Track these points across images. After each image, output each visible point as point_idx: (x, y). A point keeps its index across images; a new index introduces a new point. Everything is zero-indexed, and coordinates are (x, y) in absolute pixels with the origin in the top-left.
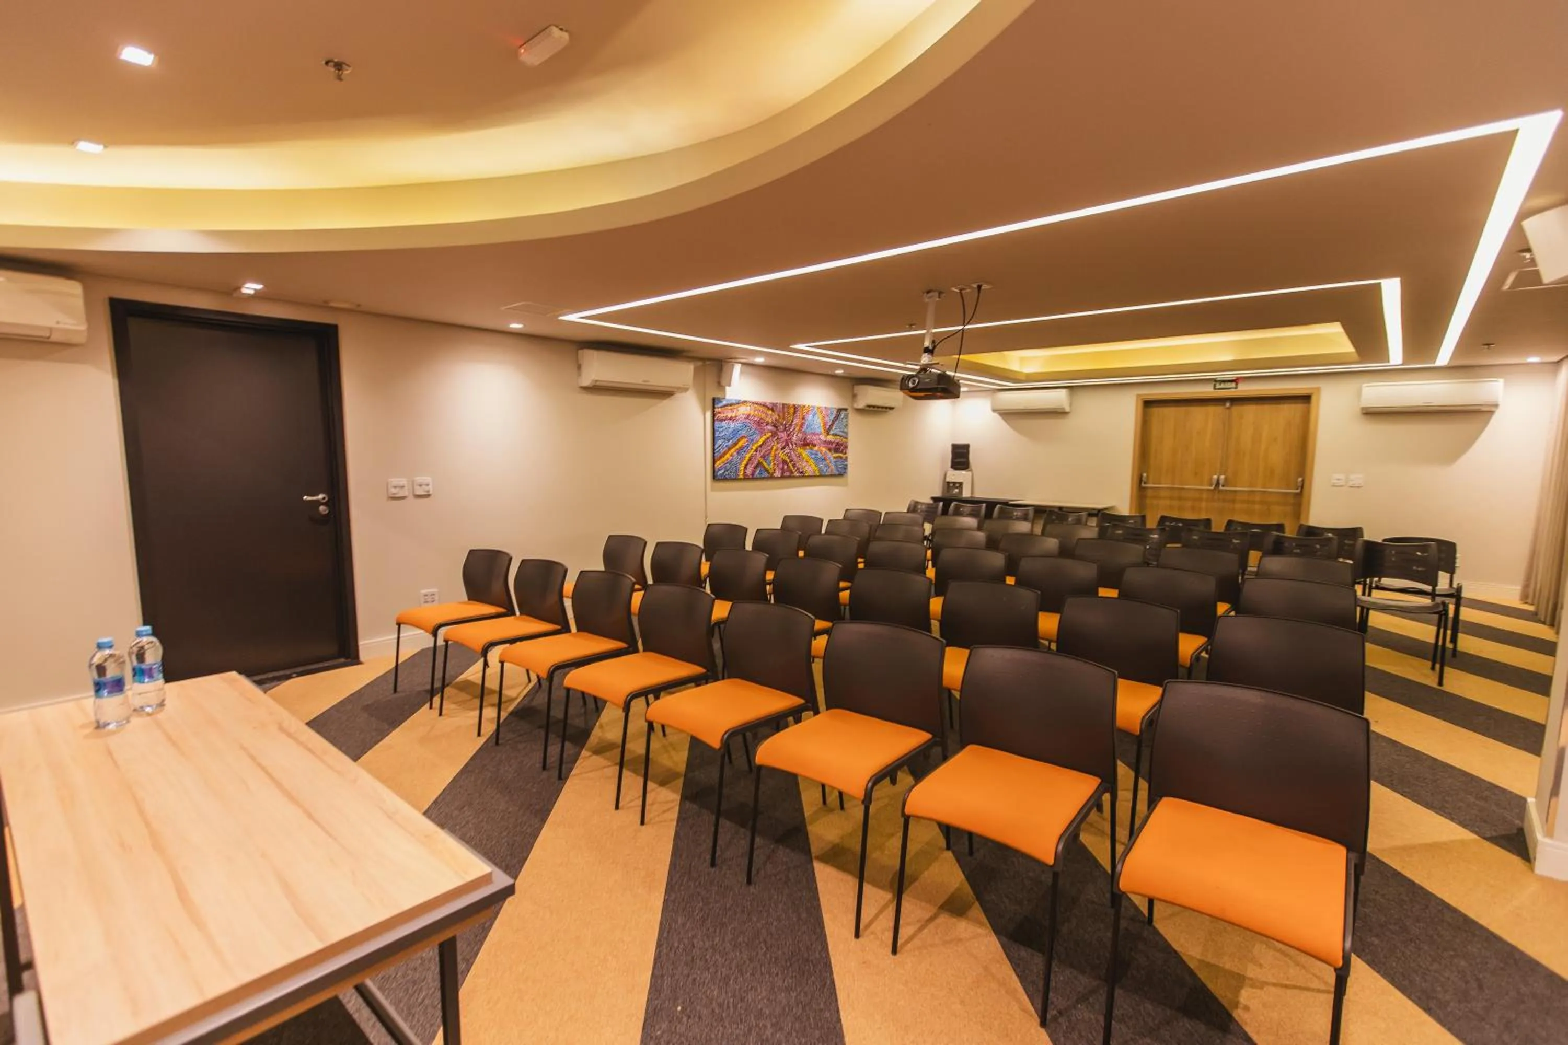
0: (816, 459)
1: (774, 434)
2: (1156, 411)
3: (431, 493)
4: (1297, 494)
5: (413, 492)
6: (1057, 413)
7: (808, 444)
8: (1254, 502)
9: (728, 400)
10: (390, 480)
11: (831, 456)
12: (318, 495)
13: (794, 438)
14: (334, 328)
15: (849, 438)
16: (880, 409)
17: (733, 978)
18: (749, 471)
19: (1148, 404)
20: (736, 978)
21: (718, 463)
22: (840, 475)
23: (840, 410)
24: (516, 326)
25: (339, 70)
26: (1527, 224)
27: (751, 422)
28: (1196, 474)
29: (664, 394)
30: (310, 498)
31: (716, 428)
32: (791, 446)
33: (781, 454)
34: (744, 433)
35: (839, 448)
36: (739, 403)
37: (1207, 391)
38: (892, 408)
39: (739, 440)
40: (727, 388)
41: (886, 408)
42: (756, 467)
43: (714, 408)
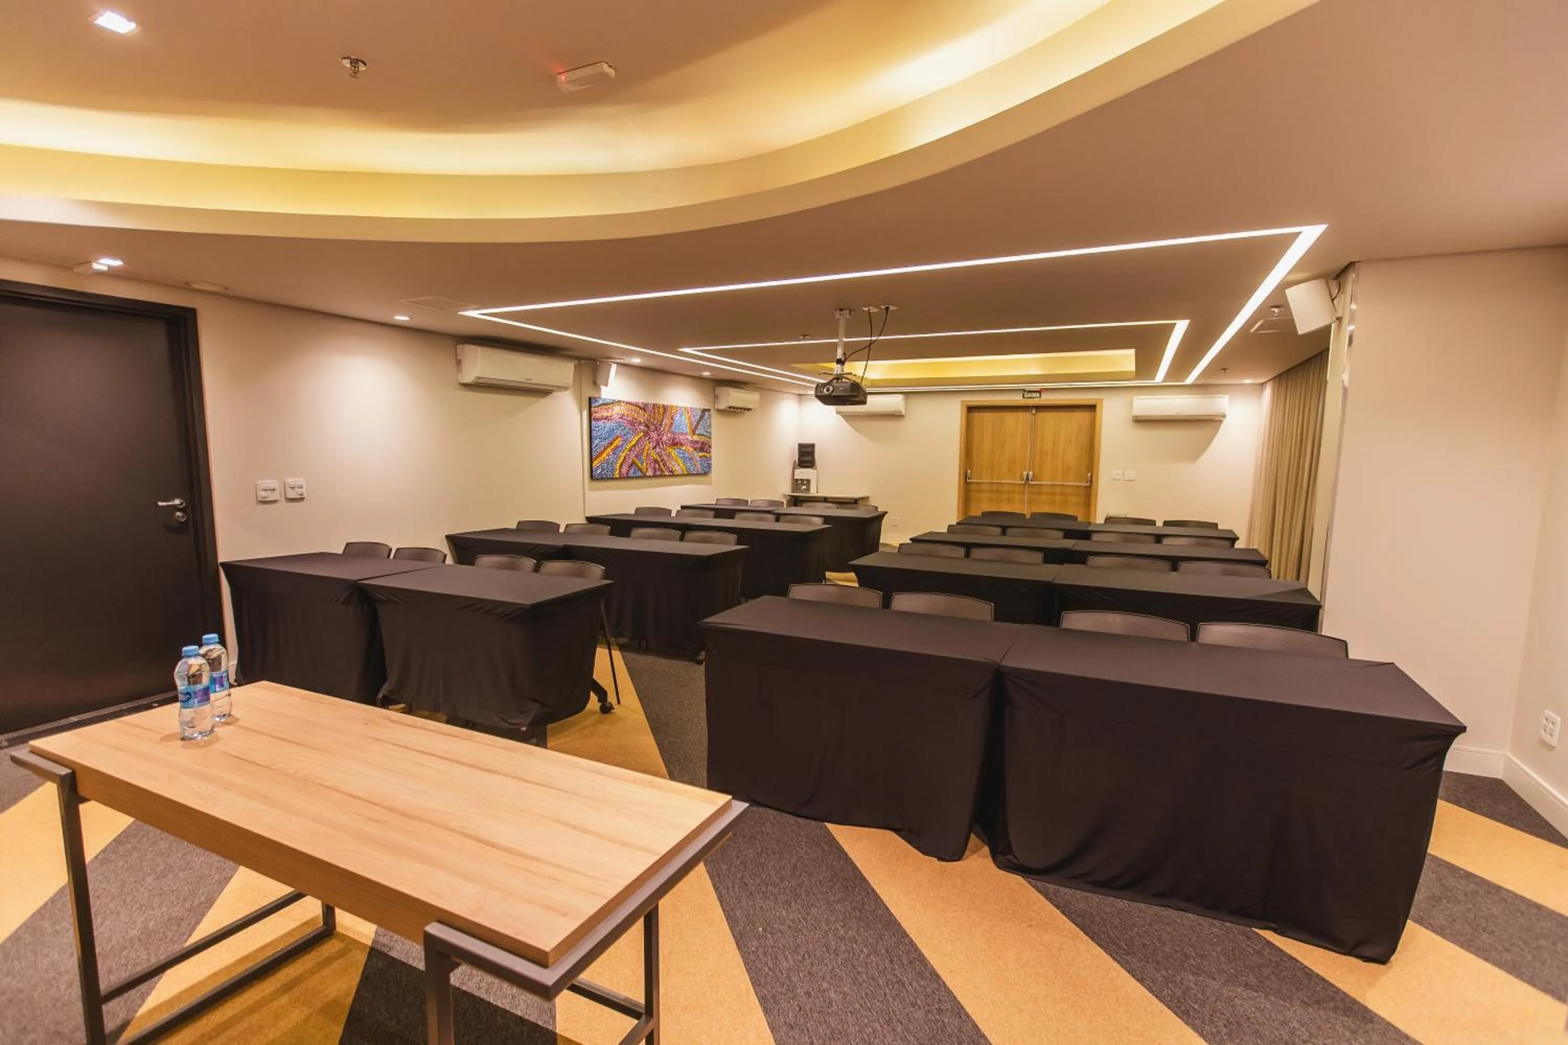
0: (684, 459)
1: (646, 434)
2: (977, 415)
3: (305, 496)
4: (1086, 487)
5: (285, 495)
6: (895, 416)
7: (676, 444)
8: (1054, 494)
9: (605, 400)
10: (259, 482)
11: (697, 455)
12: (174, 500)
13: (664, 438)
14: (193, 312)
15: (713, 437)
16: (739, 410)
17: (792, 900)
18: (624, 470)
19: (971, 409)
20: (796, 901)
21: (596, 462)
22: (705, 474)
23: (704, 411)
24: (401, 318)
25: (355, 67)
26: (1289, 292)
27: (626, 421)
28: (1010, 471)
29: (541, 392)
30: (164, 504)
31: (593, 428)
32: (661, 446)
33: (653, 454)
34: (618, 432)
35: (704, 447)
36: (614, 403)
37: (1017, 399)
38: (749, 410)
39: (614, 440)
40: (603, 388)
41: (745, 409)
42: (630, 467)
43: (590, 407)
